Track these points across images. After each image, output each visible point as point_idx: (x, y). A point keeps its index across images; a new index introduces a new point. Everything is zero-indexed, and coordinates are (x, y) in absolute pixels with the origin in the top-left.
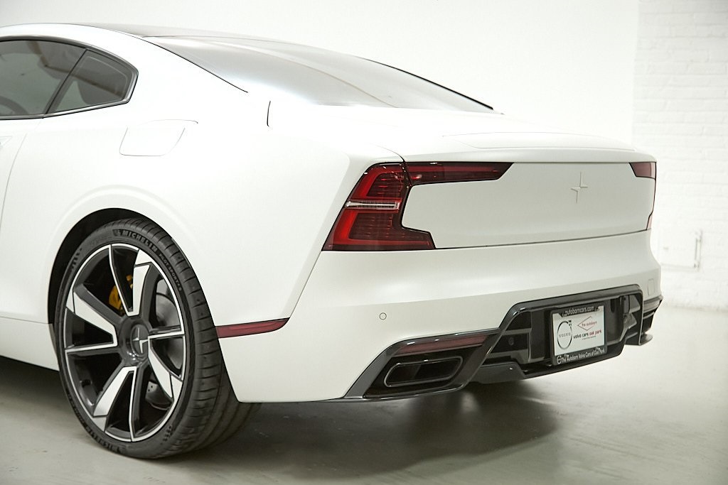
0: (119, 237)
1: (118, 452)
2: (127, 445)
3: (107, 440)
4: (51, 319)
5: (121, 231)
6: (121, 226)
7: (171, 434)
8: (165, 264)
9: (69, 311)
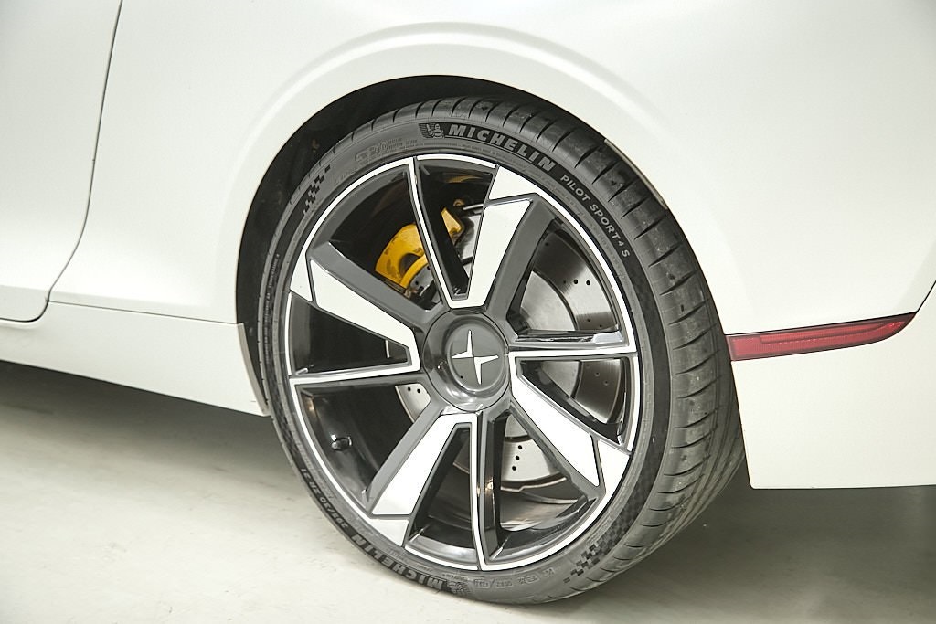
0: (439, 139)
1: (445, 589)
2: (470, 579)
3: (413, 565)
4: (246, 310)
5: (446, 127)
6: (443, 116)
7: (595, 562)
8: (579, 199)
9: (298, 300)
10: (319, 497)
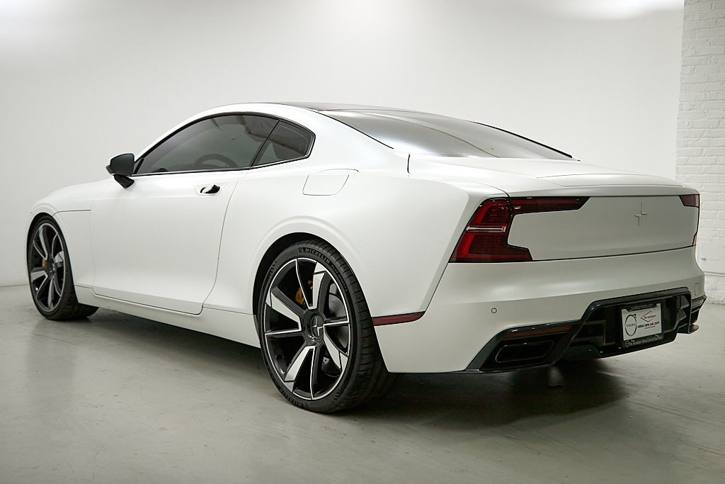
0: (303, 253)
1: (302, 407)
2: (309, 403)
3: (295, 399)
4: (255, 311)
5: (304, 249)
6: (304, 245)
7: (340, 395)
8: (336, 272)
9: (268, 305)
10: (274, 380)
